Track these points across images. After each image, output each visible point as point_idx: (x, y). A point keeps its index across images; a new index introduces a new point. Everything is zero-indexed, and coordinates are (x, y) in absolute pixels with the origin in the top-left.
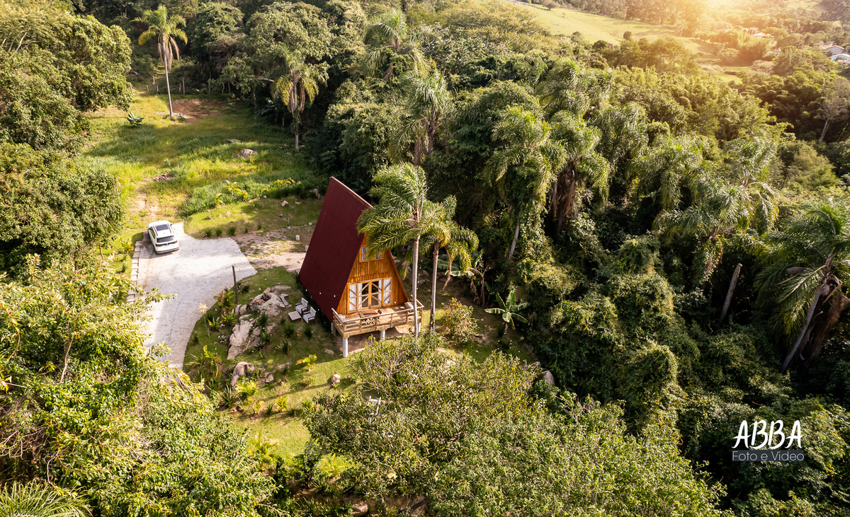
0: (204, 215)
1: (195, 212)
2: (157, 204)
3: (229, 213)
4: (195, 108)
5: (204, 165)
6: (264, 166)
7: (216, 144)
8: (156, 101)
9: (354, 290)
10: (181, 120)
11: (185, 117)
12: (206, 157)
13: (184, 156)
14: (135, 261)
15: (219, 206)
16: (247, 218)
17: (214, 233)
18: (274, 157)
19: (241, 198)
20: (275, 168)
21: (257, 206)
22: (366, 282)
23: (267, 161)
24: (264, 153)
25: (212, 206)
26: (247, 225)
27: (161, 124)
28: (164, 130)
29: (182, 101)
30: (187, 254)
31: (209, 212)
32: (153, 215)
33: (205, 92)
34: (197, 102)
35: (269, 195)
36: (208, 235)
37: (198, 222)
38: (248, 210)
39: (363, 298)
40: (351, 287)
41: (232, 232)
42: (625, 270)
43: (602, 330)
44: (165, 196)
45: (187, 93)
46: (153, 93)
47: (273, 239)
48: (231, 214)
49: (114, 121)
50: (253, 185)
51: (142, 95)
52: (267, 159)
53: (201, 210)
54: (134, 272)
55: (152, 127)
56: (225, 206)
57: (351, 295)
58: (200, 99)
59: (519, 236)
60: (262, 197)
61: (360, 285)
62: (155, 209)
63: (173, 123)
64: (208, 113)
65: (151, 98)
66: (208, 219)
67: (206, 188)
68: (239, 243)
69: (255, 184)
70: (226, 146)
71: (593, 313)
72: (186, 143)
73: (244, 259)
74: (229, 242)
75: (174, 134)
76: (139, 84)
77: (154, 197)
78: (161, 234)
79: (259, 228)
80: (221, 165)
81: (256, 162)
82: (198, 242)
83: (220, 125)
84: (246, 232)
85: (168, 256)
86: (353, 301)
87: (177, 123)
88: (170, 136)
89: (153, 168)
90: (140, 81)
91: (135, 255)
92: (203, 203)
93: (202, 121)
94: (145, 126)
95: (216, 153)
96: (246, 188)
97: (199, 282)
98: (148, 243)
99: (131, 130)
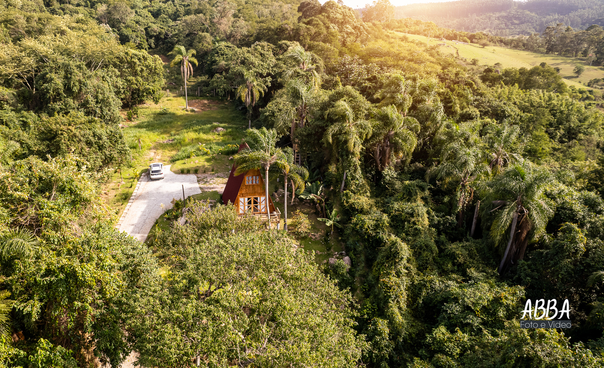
0: (183, 161)
1: (178, 160)
2: (160, 155)
3: (197, 161)
4: (204, 105)
5: (192, 135)
6: (226, 137)
7: (205, 124)
8: (181, 99)
9: (243, 201)
10: (192, 111)
11: (196, 110)
12: (196, 131)
13: (185, 130)
14: (139, 183)
15: (192, 158)
16: (207, 164)
17: (185, 171)
18: (234, 133)
19: (206, 154)
20: (233, 139)
21: (213, 158)
22: (250, 197)
23: (230, 135)
24: (230, 130)
25: (189, 157)
26: (206, 168)
27: (180, 113)
28: (181, 116)
29: (197, 101)
30: (167, 181)
31: (187, 160)
32: (157, 160)
33: (211, 96)
34: (206, 102)
35: (222, 152)
36: (182, 172)
37: (179, 165)
38: (208, 160)
39: (248, 207)
40: (241, 199)
41: (196, 171)
42: (401, 200)
43: (379, 233)
44: (166, 151)
45: (201, 96)
46: (180, 95)
47: (218, 177)
48: (199, 161)
49: (154, 111)
50: (215, 147)
51: (174, 97)
52: (230, 134)
53: (182, 159)
54: (137, 188)
55: (174, 114)
56: (196, 157)
57: (241, 204)
58: (208, 100)
59: (346, 178)
60: (218, 154)
61: (246, 199)
62: (158, 157)
63: (187, 113)
64: (211, 108)
65: (178, 98)
66: (185, 163)
67: (188, 147)
68: (198, 178)
69: (216, 146)
70: (209, 126)
71: (375, 222)
72: (188, 122)
73: (197, 185)
74: (193, 177)
75: (185, 119)
76: (174, 90)
77: (160, 151)
78: (154, 169)
79: (213, 171)
80: (203, 136)
81: (223, 135)
82: (176, 175)
83: (214, 115)
84: (205, 172)
85: (157, 182)
86: (242, 208)
87: (189, 113)
88: (182, 120)
89: (165, 136)
90: (175, 88)
91: (140, 180)
92: (184, 155)
93: (203, 112)
94: (170, 113)
95: (202, 129)
96: (210, 148)
97: (169, 195)
98: (148, 174)
99: (161, 116)
